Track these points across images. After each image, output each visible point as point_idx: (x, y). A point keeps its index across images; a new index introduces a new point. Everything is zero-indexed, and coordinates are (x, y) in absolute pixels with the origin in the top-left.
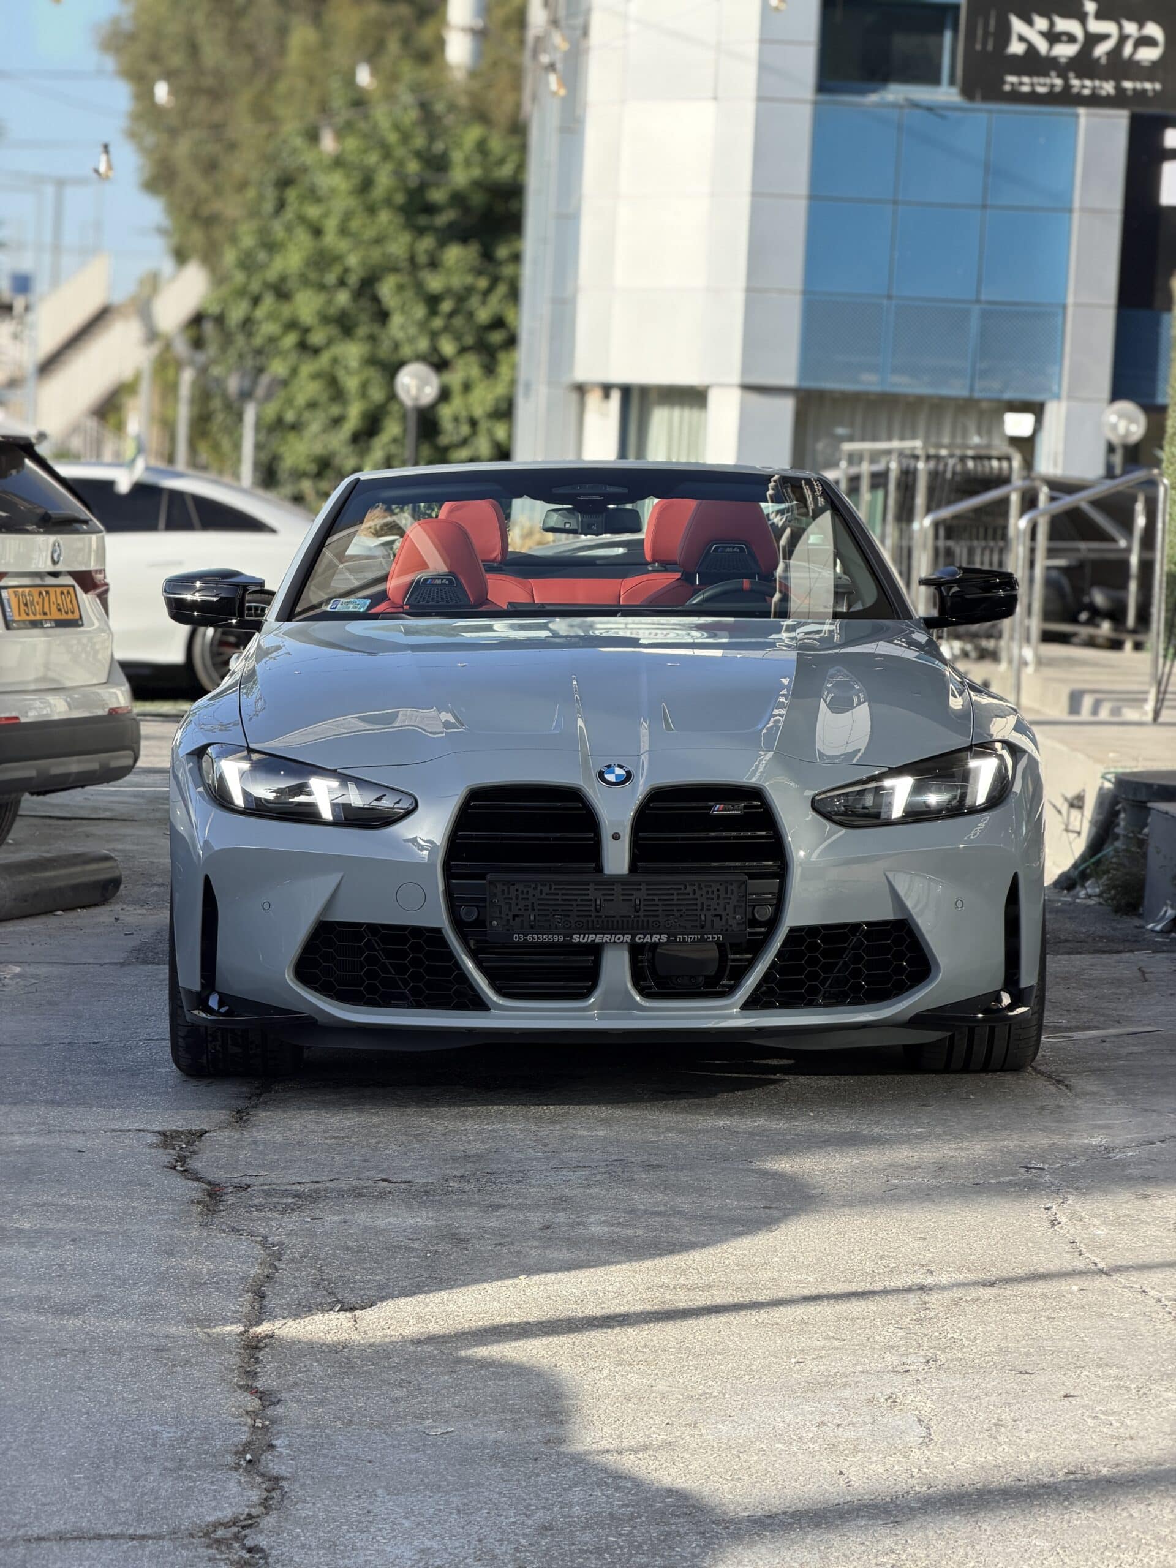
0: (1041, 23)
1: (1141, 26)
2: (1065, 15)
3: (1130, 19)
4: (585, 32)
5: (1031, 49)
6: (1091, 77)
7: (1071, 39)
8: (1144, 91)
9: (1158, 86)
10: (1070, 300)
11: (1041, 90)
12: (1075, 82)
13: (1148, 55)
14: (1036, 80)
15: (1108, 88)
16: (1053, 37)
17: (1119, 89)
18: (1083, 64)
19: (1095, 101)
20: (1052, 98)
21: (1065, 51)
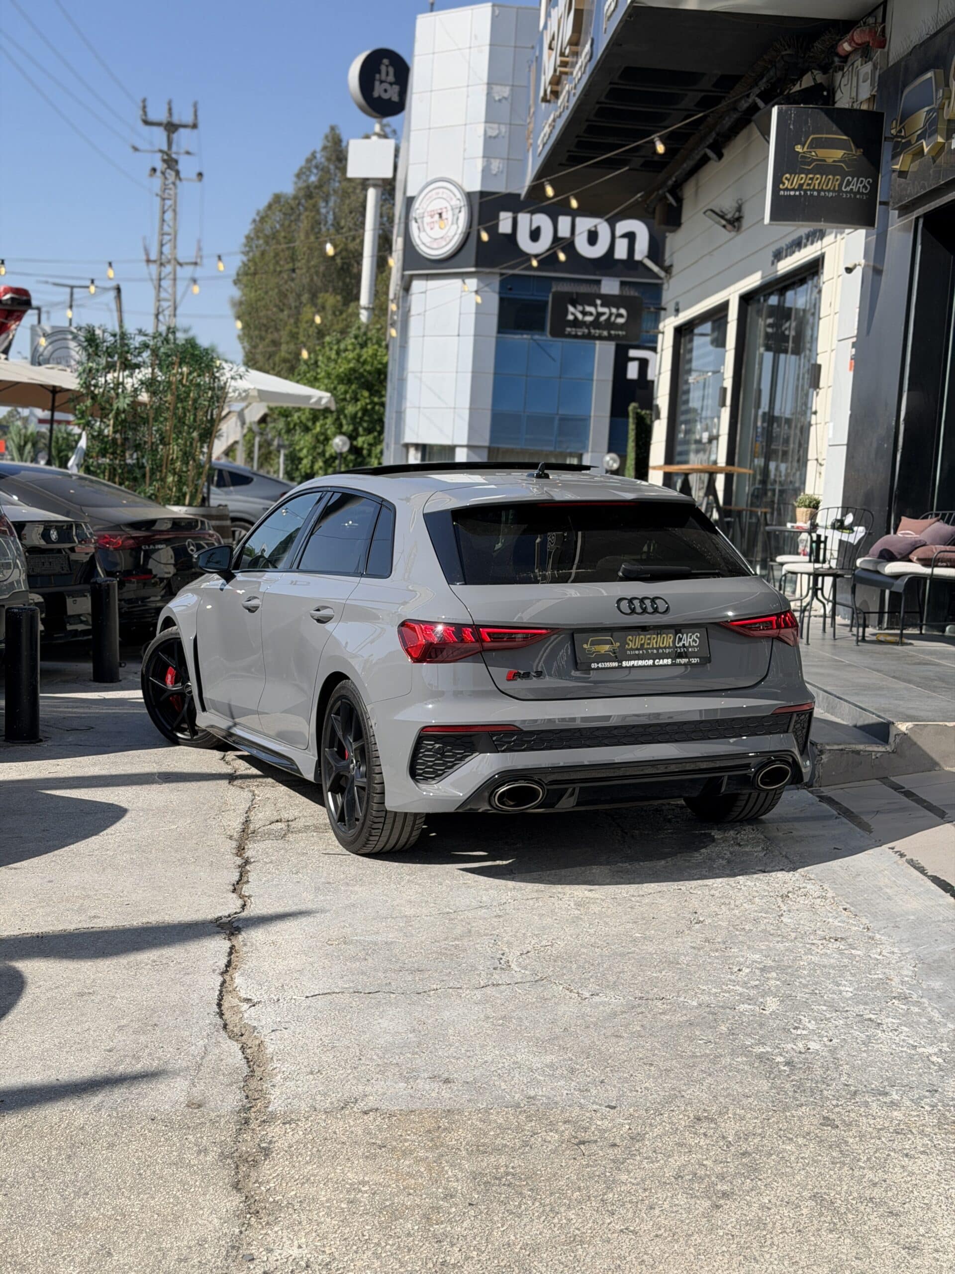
0: (580, 308)
1: (618, 309)
2: (590, 305)
3: (614, 307)
4: (409, 311)
5: (576, 318)
6: (599, 329)
7: (591, 314)
8: (619, 335)
9: (624, 333)
10: (592, 414)
11: (579, 334)
12: (593, 331)
13: (621, 321)
14: (578, 330)
15: (605, 333)
16: (584, 313)
17: (610, 334)
18: (596, 324)
19: (600, 338)
20: (584, 337)
21: (589, 319)
